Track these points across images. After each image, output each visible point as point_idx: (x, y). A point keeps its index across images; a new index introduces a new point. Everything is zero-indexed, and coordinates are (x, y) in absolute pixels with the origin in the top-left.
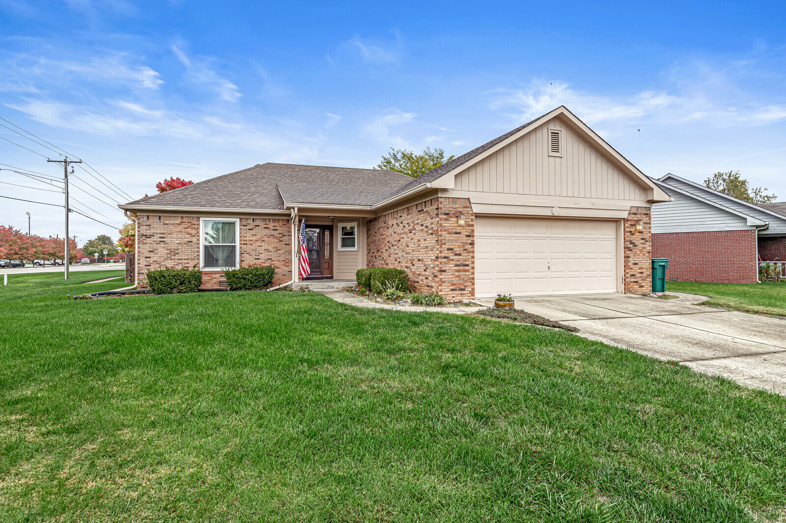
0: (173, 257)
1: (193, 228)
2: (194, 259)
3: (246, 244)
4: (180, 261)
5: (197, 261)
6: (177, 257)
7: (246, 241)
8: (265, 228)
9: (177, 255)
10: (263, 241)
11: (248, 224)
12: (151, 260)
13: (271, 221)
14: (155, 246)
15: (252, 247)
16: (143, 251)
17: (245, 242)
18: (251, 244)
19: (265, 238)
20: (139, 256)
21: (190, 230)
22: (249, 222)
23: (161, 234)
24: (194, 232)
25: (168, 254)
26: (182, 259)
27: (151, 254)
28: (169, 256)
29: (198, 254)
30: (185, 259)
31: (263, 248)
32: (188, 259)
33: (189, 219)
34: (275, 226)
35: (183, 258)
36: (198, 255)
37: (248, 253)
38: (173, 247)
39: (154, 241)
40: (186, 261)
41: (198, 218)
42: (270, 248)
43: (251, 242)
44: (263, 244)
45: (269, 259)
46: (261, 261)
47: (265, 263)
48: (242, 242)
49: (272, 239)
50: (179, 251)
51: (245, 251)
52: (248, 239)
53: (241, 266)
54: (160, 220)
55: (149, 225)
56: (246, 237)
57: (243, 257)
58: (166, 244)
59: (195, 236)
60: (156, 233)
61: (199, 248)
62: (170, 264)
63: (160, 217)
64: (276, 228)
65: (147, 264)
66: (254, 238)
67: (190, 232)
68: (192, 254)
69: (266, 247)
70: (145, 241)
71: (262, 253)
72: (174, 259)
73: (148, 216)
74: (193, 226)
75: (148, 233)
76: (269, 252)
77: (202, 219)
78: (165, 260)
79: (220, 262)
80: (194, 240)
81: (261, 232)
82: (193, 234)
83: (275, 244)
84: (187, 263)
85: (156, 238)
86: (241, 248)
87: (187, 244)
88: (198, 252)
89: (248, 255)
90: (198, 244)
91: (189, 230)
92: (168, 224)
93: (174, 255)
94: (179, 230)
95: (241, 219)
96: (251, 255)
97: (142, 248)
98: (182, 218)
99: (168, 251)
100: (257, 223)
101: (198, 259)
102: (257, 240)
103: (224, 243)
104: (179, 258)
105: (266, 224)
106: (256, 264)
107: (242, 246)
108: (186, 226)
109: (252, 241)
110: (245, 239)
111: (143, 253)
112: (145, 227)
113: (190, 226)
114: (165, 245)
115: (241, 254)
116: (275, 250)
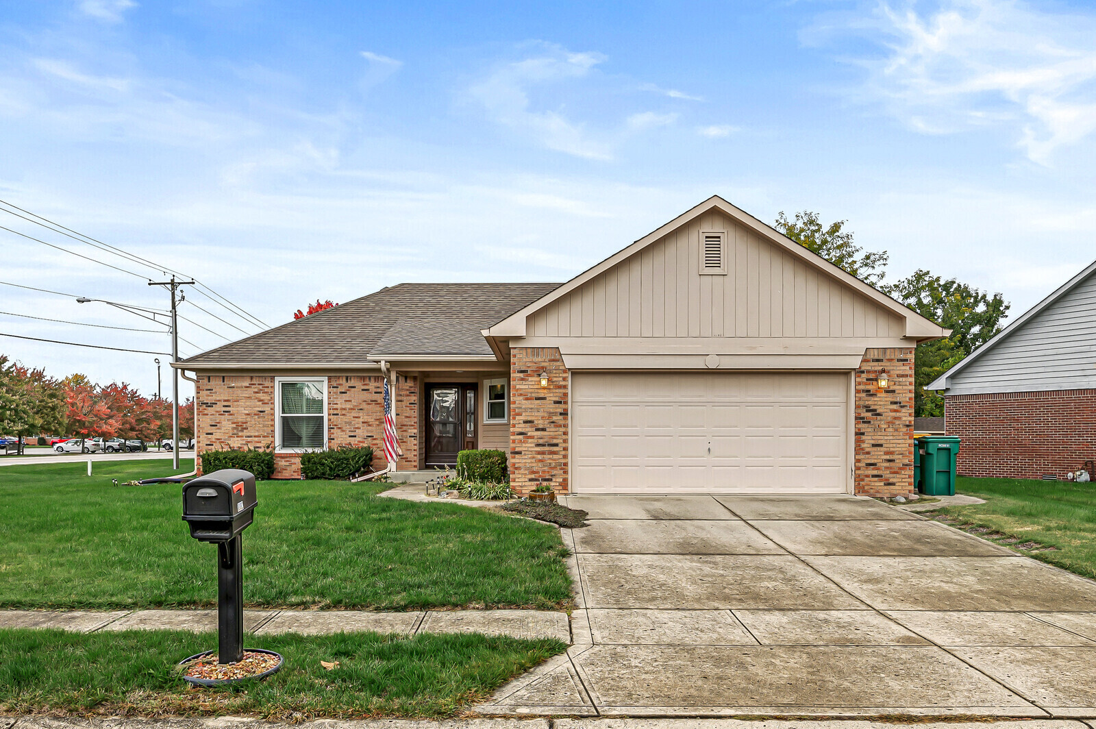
0: (240, 434)
1: (266, 392)
2: (268, 437)
3: (337, 414)
4: (249, 439)
5: (272, 439)
6: (245, 433)
7: (337, 409)
8: (363, 390)
9: (245, 431)
10: (361, 409)
11: (340, 384)
12: (213, 438)
13: (372, 379)
14: (218, 418)
15: (345, 419)
16: (203, 426)
17: (335, 412)
18: (344, 415)
19: (364, 406)
20: (199, 431)
21: (261, 394)
22: (341, 382)
23: (225, 401)
24: (266, 398)
25: (234, 428)
26: (251, 437)
27: (212, 430)
28: (235, 431)
29: (272, 428)
30: (255, 436)
31: (361, 420)
32: (259, 436)
33: (261, 379)
34: (378, 387)
35: (252, 434)
36: (273, 431)
37: (339, 428)
38: (240, 420)
39: (217, 412)
40: (256, 439)
41: (273, 379)
42: (371, 420)
43: (344, 412)
44: (361, 414)
45: (369, 436)
46: (357, 439)
47: (364, 442)
48: (332, 412)
49: (373, 407)
50: (248, 424)
51: (336, 425)
52: (339, 406)
53: (329, 447)
54: (223, 382)
55: (210, 390)
56: (336, 404)
57: (333, 434)
58: (231, 415)
59: (268, 404)
60: (219, 401)
61: (273, 420)
62: (236, 443)
63: (224, 377)
64: (379, 390)
65: (209, 443)
66: (348, 406)
67: (262, 398)
68: (265, 428)
69: (366, 418)
70: (206, 412)
71: (359, 428)
72: (242, 436)
73: (209, 377)
74: (266, 390)
75: (209, 400)
76: (369, 425)
77: (277, 379)
78: (231, 437)
79: (304, 440)
80: (267, 408)
81: (357, 396)
82: (266, 401)
83: (378, 414)
84: (258, 442)
85: (219, 407)
86: (329, 420)
87: (258, 415)
88: (273, 426)
89: (339, 430)
90: (273, 415)
91: (261, 396)
92: (233, 387)
93: (242, 431)
94: (247, 396)
95: (330, 379)
96: (343, 431)
97: (202, 421)
98: (252, 378)
99: (234, 426)
100: (352, 383)
101: (273, 437)
102: (351, 409)
103: (309, 413)
104: (248, 434)
105: (365, 385)
106: (350, 444)
107: (332, 417)
108: (256, 390)
109: (344, 409)
110: (335, 406)
111: (203, 428)
112: (205, 392)
113: (261, 390)
114: (231, 417)
115: (330, 429)
116: (377, 423)
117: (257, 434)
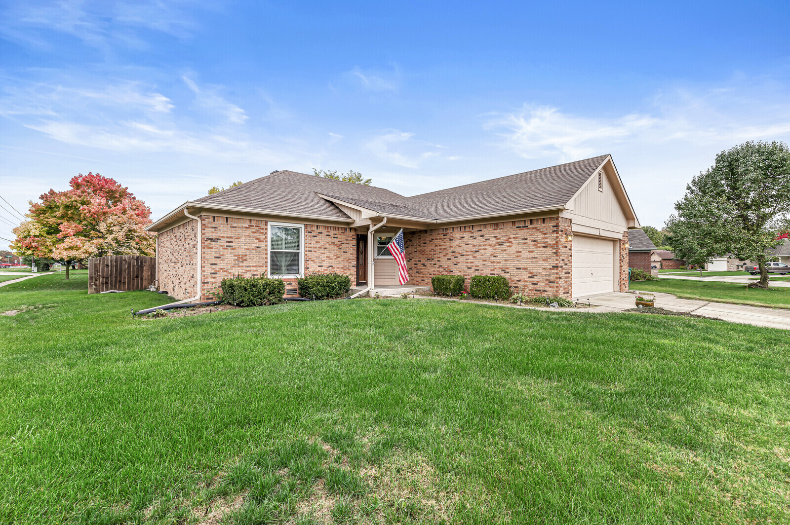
0: (241, 264)
1: (262, 233)
2: (263, 267)
3: (311, 251)
4: (248, 269)
5: (266, 268)
6: (245, 264)
7: (311, 247)
8: (327, 235)
9: (245, 262)
10: (326, 248)
11: (313, 231)
12: (217, 268)
13: (332, 228)
14: (222, 251)
15: (316, 254)
16: (208, 257)
17: (310, 249)
18: (315, 251)
19: (327, 246)
20: (204, 262)
21: (258, 234)
22: (313, 229)
23: (228, 237)
24: (262, 237)
25: (235, 260)
26: (250, 267)
27: (218, 261)
28: (237, 262)
29: (266, 260)
30: (253, 266)
31: (326, 255)
32: (256, 266)
33: (258, 223)
34: (336, 234)
35: (251, 265)
36: (266, 262)
37: (312, 261)
38: (241, 253)
39: (221, 246)
40: (254, 268)
41: (266, 222)
42: (331, 256)
43: (315, 250)
44: (325, 251)
45: (330, 266)
46: (323, 268)
47: (327, 270)
48: (307, 249)
49: (332, 247)
50: (247, 257)
51: (310, 259)
53: (305, 274)
54: (227, 222)
55: (215, 228)
56: (311, 244)
57: (308, 264)
58: (233, 249)
59: (263, 241)
60: (223, 237)
61: (266, 254)
62: (236, 271)
63: (227, 218)
64: (336, 236)
65: (213, 272)
66: (318, 245)
67: (259, 237)
68: (261, 260)
69: (328, 254)
70: (211, 246)
71: (324, 261)
72: (242, 266)
73: (214, 217)
74: (262, 231)
75: (214, 236)
76: (330, 259)
77: (269, 223)
78: (233, 267)
79: (284, 269)
80: (262, 245)
81: (323, 239)
82: (262, 239)
83: (336, 252)
84: (255, 271)
85: (223, 242)
86: (306, 255)
87: (255, 250)
88: (266, 258)
90: (266, 250)
91: (257, 235)
92: (236, 227)
93: (242, 262)
94: (247, 234)
95: (306, 226)
96: (315, 263)
97: (208, 254)
98: (251, 221)
99: (236, 258)
100: (320, 230)
101: (266, 266)
102: (320, 248)
103: (287, 249)
104: (247, 264)
105: (328, 232)
106: (319, 271)
107: (307, 253)
108: (254, 230)
109: (316, 248)
111: (208, 260)
112: (210, 229)
113: (258, 231)
114: (233, 251)
115: (306, 261)
116: (335, 257)
117: (254, 265)
